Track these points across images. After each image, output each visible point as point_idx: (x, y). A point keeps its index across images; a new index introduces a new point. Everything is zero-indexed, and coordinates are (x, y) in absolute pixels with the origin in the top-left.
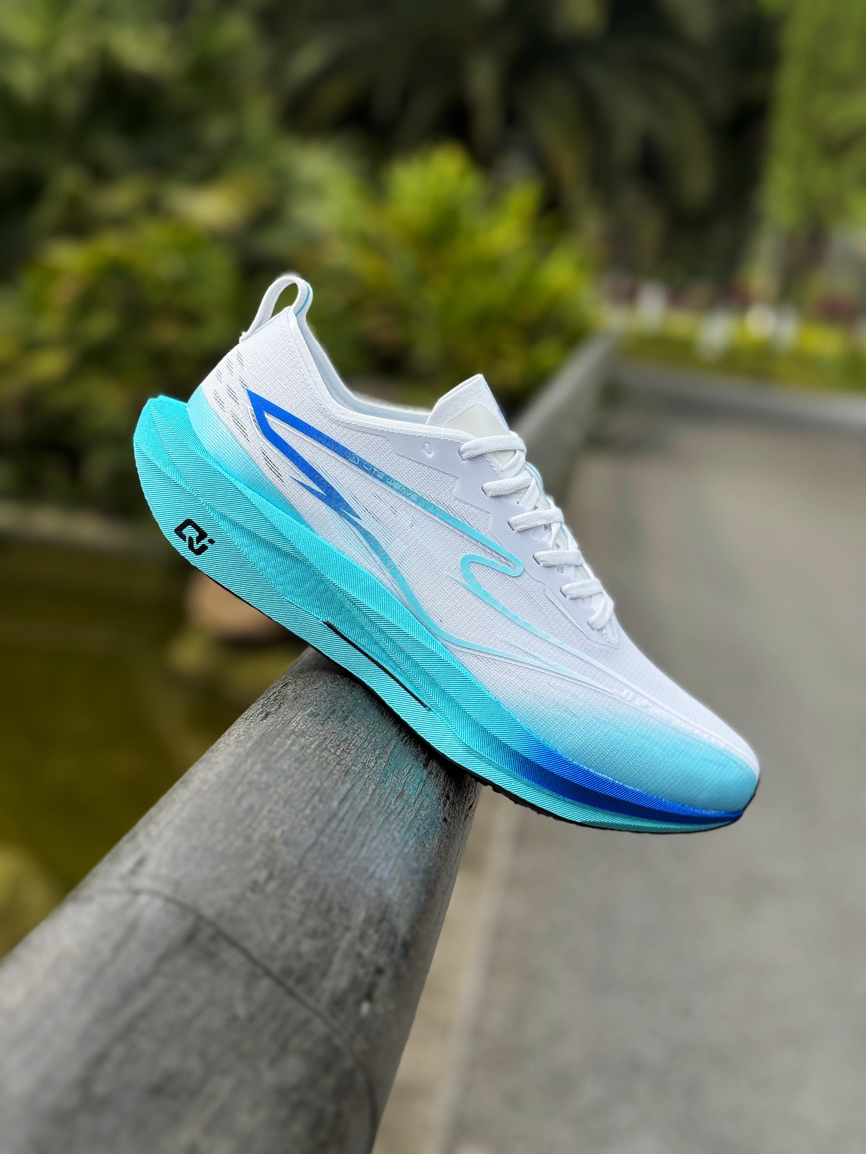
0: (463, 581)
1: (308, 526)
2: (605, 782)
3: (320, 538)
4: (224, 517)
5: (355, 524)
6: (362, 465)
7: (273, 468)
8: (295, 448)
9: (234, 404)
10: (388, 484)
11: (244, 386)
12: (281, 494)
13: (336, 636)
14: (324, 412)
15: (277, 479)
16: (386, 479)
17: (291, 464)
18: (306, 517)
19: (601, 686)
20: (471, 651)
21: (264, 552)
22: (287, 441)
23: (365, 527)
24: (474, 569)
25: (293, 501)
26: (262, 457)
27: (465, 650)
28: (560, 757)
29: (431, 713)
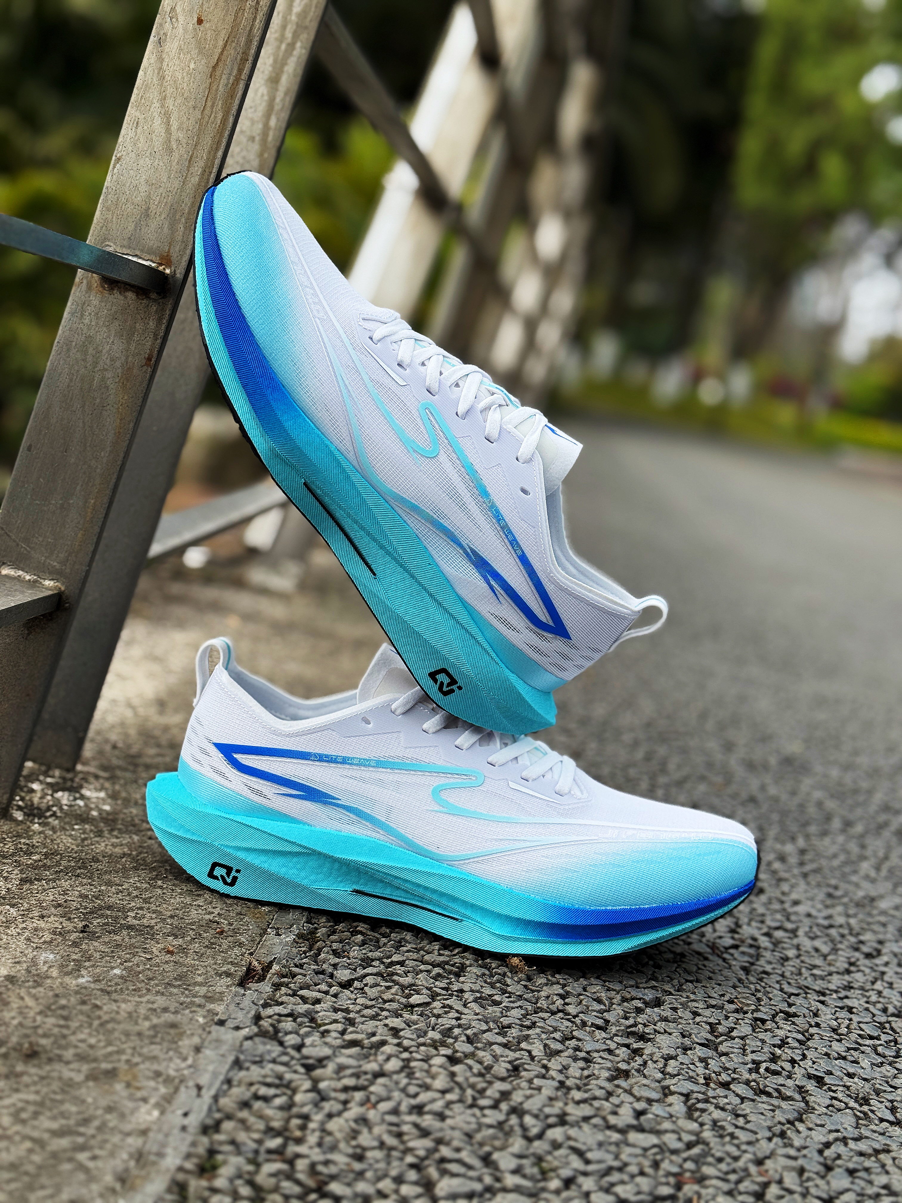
0: (441, 809)
1: (305, 823)
2: (623, 912)
3: (318, 829)
4: (239, 849)
5: (338, 805)
6: (321, 758)
7: (259, 793)
8: (266, 770)
9: (208, 758)
10: (349, 764)
11: (210, 741)
12: (272, 810)
13: (366, 898)
14: (275, 732)
15: (264, 800)
16: (345, 761)
17: (269, 783)
18: (300, 817)
19: (587, 838)
20: (471, 860)
21: (281, 860)
22: (259, 768)
23: (348, 804)
24: (444, 795)
25: (284, 810)
26: (246, 788)
27: (466, 862)
28: (577, 910)
29: (464, 923)
